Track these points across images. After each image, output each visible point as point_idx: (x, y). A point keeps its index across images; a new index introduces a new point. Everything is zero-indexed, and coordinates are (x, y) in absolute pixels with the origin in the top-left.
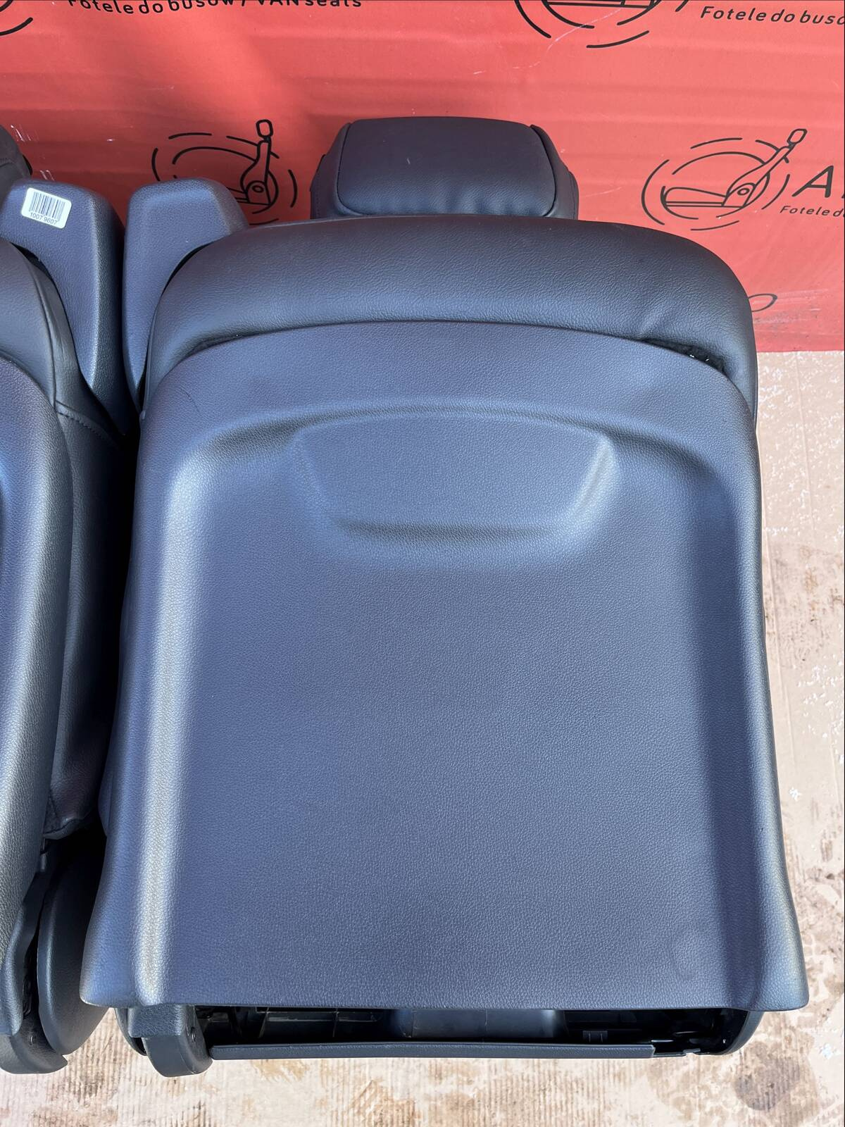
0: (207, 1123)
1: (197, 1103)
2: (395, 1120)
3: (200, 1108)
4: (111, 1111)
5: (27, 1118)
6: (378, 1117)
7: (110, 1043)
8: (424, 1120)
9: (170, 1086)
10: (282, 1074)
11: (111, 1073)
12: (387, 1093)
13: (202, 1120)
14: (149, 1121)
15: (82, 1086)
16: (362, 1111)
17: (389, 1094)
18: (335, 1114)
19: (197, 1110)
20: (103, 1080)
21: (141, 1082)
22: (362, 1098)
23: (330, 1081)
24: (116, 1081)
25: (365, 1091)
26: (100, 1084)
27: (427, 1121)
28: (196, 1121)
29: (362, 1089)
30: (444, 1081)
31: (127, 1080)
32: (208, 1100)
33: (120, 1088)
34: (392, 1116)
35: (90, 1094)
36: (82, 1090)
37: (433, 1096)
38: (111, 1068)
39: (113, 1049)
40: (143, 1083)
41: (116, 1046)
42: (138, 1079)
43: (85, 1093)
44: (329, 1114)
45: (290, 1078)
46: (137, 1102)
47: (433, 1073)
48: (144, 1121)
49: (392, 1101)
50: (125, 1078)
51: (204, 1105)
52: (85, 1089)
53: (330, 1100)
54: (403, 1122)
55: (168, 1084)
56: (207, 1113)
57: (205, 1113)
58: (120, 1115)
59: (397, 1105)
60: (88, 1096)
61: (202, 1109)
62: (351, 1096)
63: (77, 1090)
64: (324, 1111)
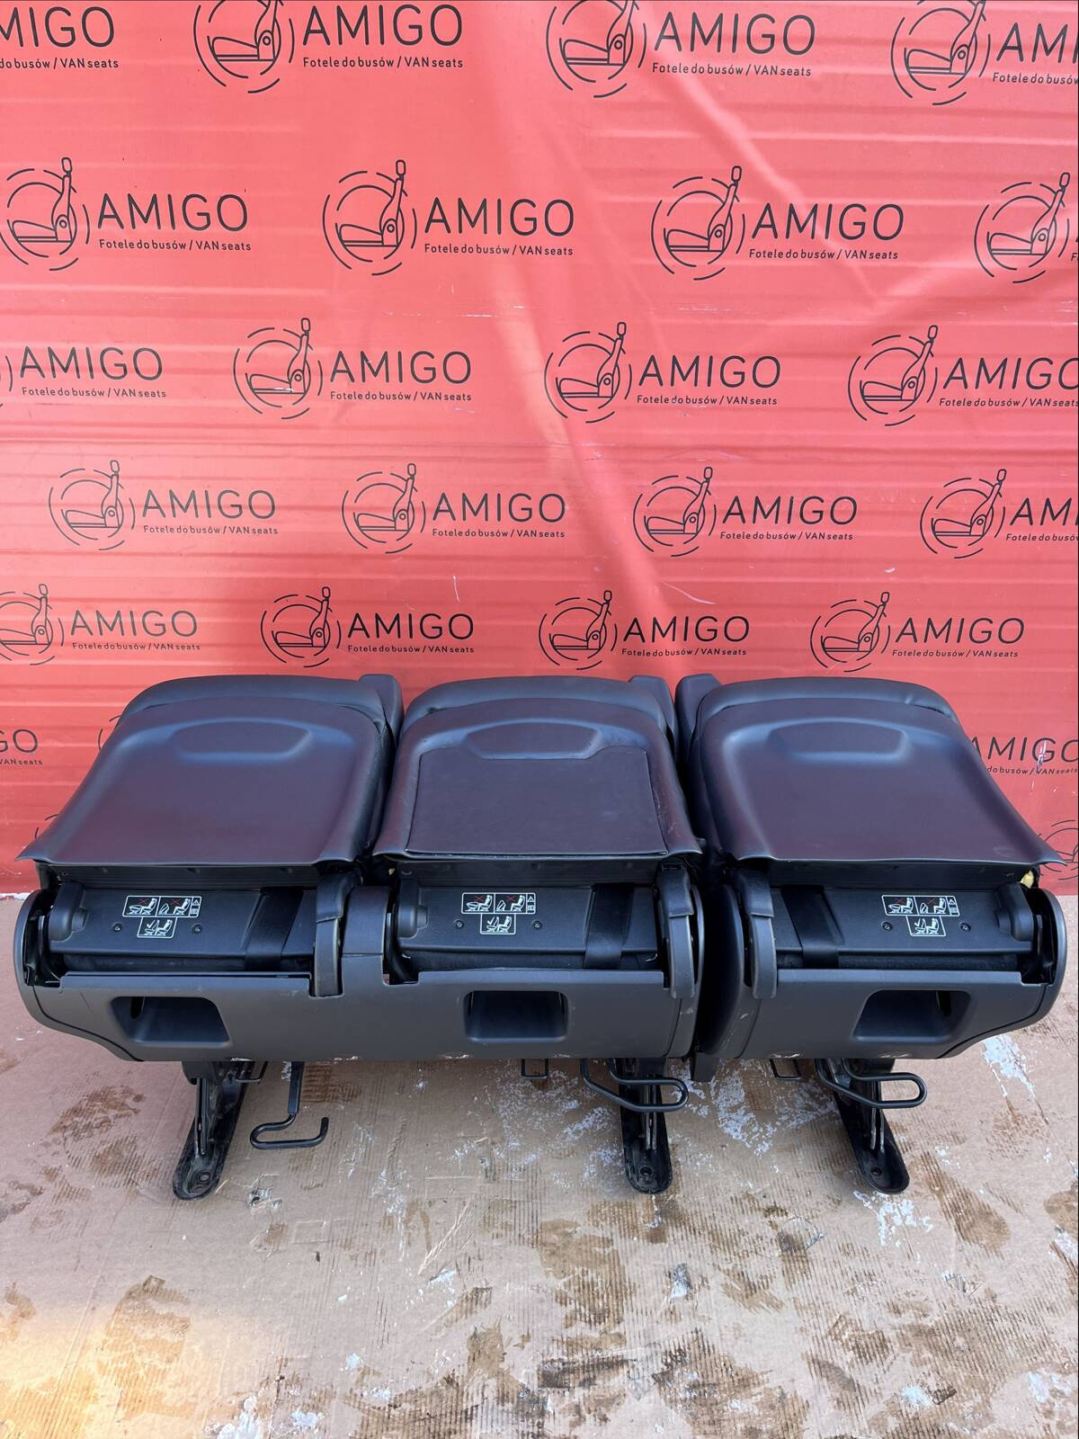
0: (706, 1344)
1: (694, 1330)
2: (869, 1346)
3: (697, 1333)
4: (620, 1336)
5: (546, 1341)
6: (853, 1344)
7: (611, 1285)
8: (895, 1344)
9: (668, 1317)
10: (763, 1308)
11: (615, 1308)
12: (856, 1324)
13: (700, 1341)
14: (655, 1343)
15: (592, 1316)
16: (838, 1337)
17: (859, 1325)
18: (815, 1339)
19: (695, 1334)
20: (609, 1311)
21: (642, 1312)
22: (836, 1328)
23: (805, 1314)
24: (621, 1313)
25: (837, 1323)
26: (607, 1315)
27: (898, 1345)
28: (696, 1343)
29: (835, 1321)
30: (903, 1315)
31: (630, 1312)
32: (703, 1327)
33: (625, 1317)
34: (866, 1342)
35: (600, 1323)
36: (592, 1320)
37: (897, 1326)
38: (615, 1303)
39: (614, 1288)
40: (644, 1314)
41: (616, 1287)
42: (639, 1311)
43: (595, 1322)
44: (810, 1339)
45: (771, 1311)
46: (641, 1328)
47: (892, 1308)
48: (650, 1344)
49: (863, 1331)
50: (628, 1310)
51: (700, 1330)
52: (595, 1318)
53: (809, 1328)
54: (877, 1346)
55: (666, 1314)
56: (704, 1337)
57: (702, 1337)
58: (628, 1339)
59: (868, 1335)
60: (597, 1324)
61: (700, 1333)
62: (826, 1326)
63: (587, 1319)
64: (805, 1336)
